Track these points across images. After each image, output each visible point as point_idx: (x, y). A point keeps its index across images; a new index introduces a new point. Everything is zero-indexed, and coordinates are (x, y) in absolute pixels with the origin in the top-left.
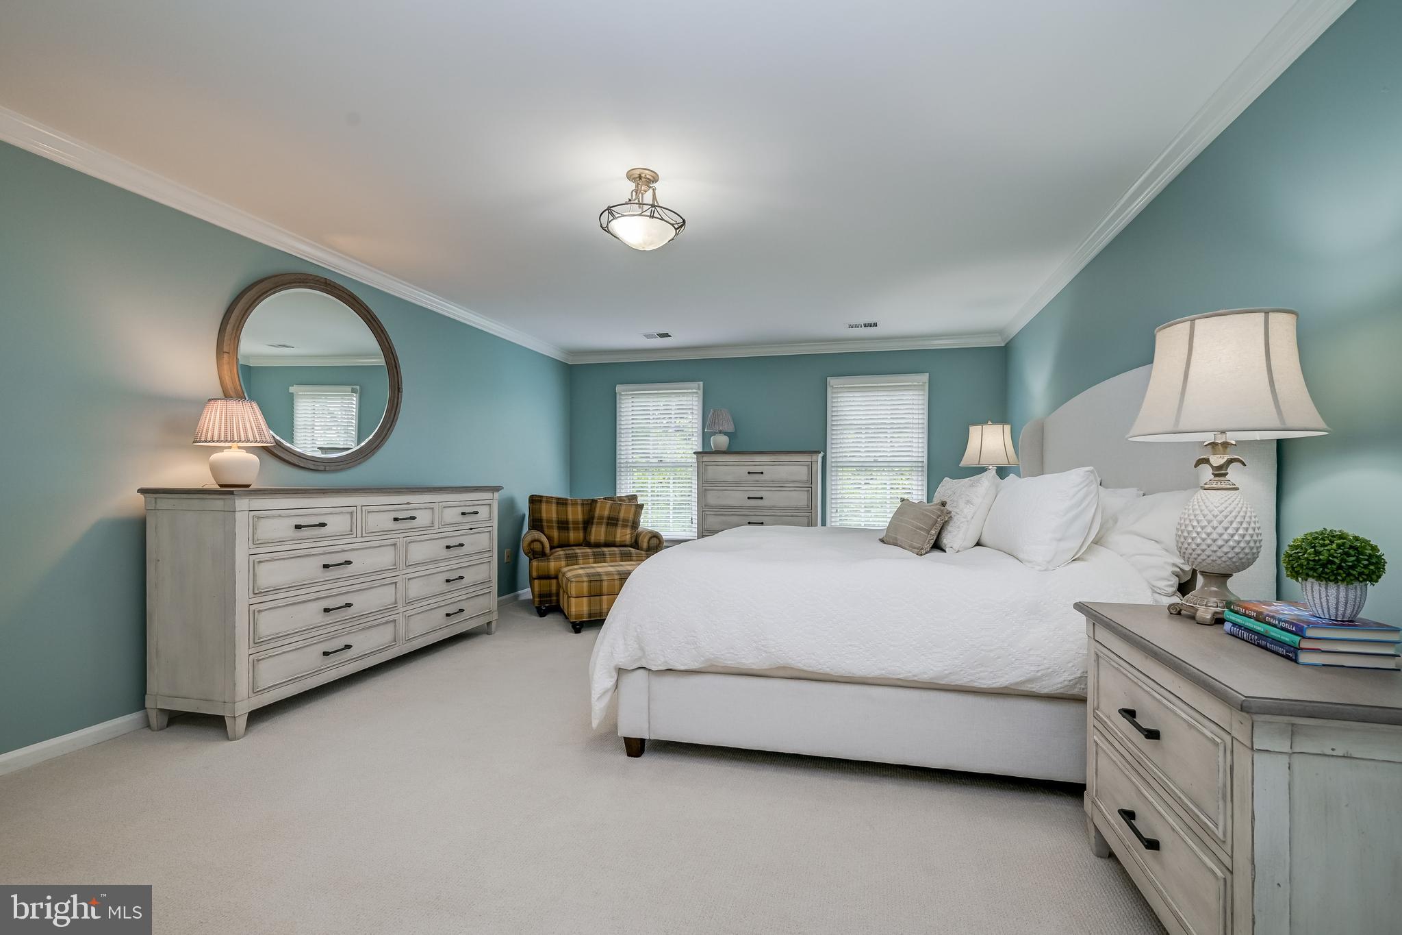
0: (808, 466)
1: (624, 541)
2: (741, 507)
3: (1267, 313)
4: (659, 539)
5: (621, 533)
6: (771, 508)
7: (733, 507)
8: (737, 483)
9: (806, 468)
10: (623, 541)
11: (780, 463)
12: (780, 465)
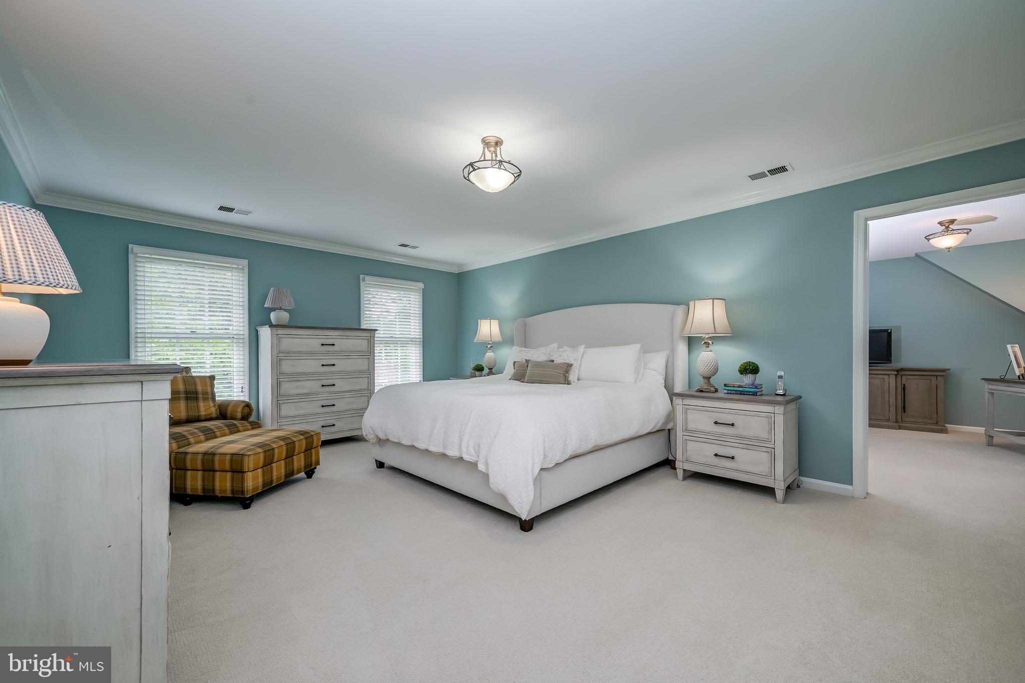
0: (368, 340)
1: (211, 414)
2: (315, 373)
3: (713, 299)
4: (250, 408)
5: (204, 406)
6: (339, 372)
7: (309, 374)
8: (311, 353)
9: (366, 341)
10: (209, 415)
11: (347, 338)
12: (346, 339)
